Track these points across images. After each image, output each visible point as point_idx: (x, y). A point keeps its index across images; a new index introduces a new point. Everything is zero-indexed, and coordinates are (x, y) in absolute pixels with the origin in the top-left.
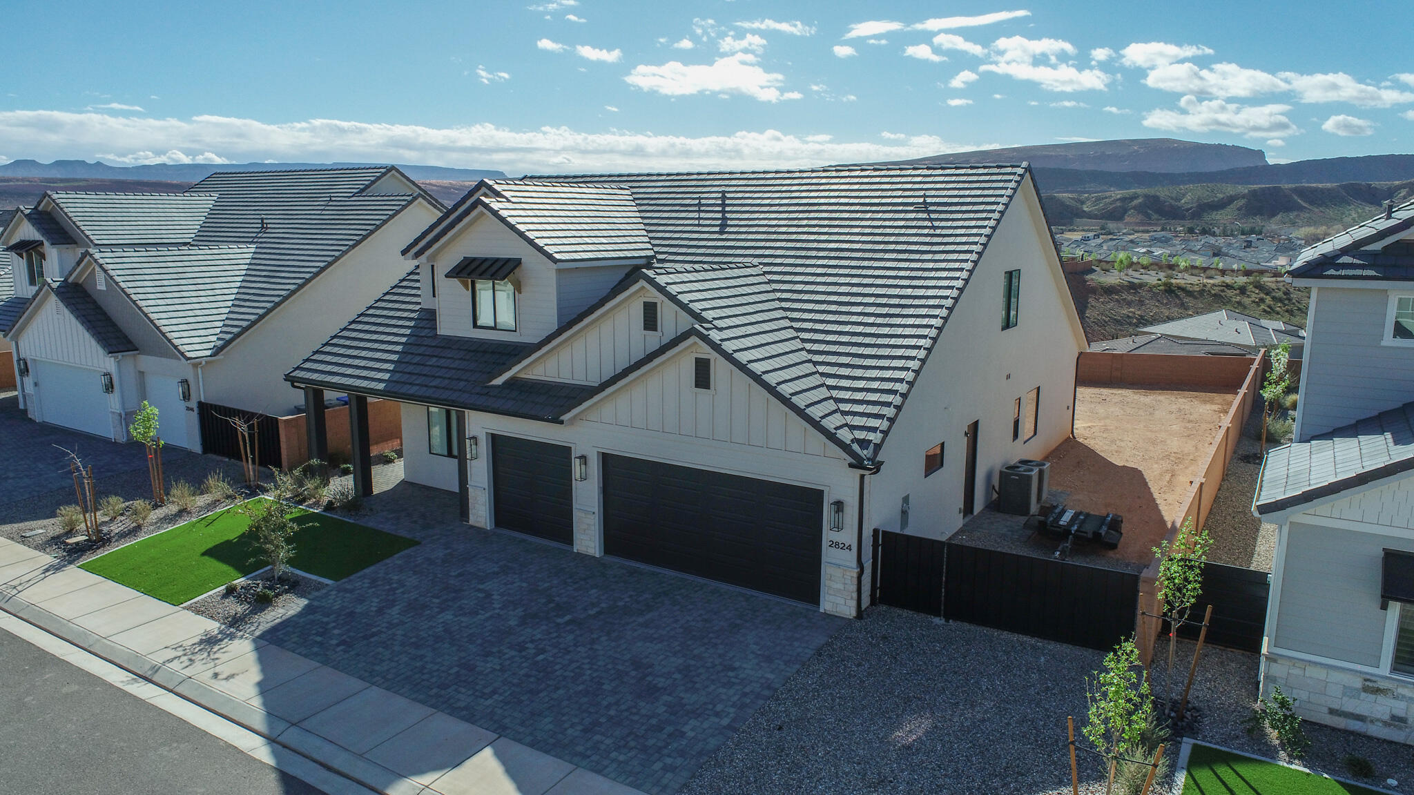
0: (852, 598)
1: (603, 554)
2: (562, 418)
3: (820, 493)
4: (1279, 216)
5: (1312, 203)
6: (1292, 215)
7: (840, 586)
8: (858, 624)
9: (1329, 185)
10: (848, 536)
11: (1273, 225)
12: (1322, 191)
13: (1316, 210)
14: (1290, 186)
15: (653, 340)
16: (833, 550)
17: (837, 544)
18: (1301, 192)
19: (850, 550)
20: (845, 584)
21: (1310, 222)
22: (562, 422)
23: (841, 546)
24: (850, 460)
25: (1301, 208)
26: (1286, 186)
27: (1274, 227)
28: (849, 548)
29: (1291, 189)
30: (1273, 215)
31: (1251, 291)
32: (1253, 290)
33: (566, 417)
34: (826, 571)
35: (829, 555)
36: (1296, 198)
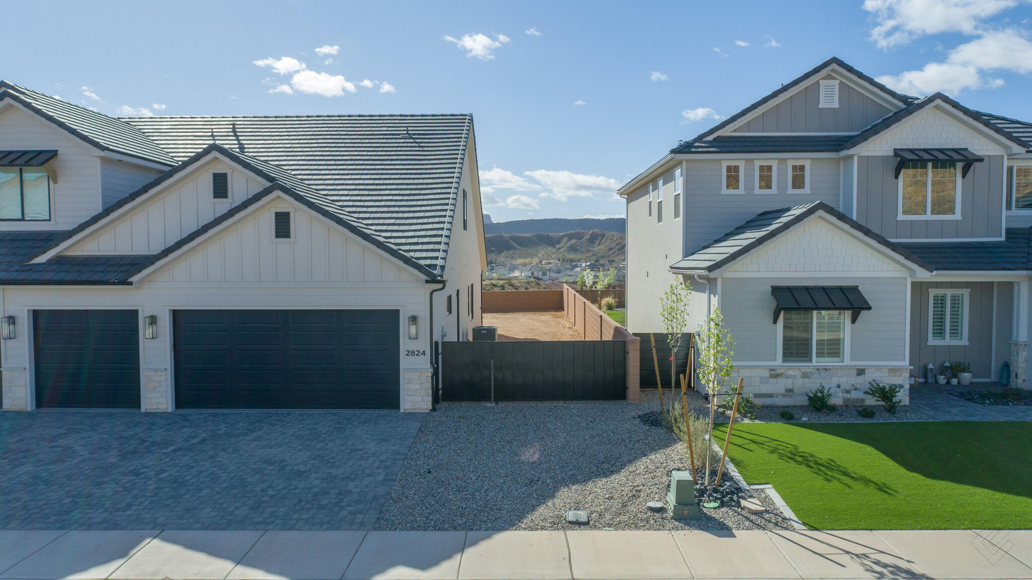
0: (428, 395)
1: (174, 409)
2: (130, 280)
3: (397, 312)
4: (504, 253)
5: (520, 245)
6: (511, 252)
7: (417, 387)
8: (435, 414)
9: (528, 235)
10: (424, 345)
11: (501, 258)
12: (525, 238)
13: (523, 249)
14: (508, 235)
15: (223, 206)
16: (410, 358)
17: (413, 352)
18: (514, 238)
19: (424, 355)
20: (422, 383)
21: (521, 257)
22: (131, 284)
23: (416, 353)
24: (425, 277)
25: (515, 248)
26: (505, 235)
27: (502, 259)
28: (424, 353)
29: (509, 237)
30: (501, 252)
31: (507, 288)
32: (509, 287)
33: (134, 279)
34: (404, 377)
35: (405, 362)
36: (512, 242)
